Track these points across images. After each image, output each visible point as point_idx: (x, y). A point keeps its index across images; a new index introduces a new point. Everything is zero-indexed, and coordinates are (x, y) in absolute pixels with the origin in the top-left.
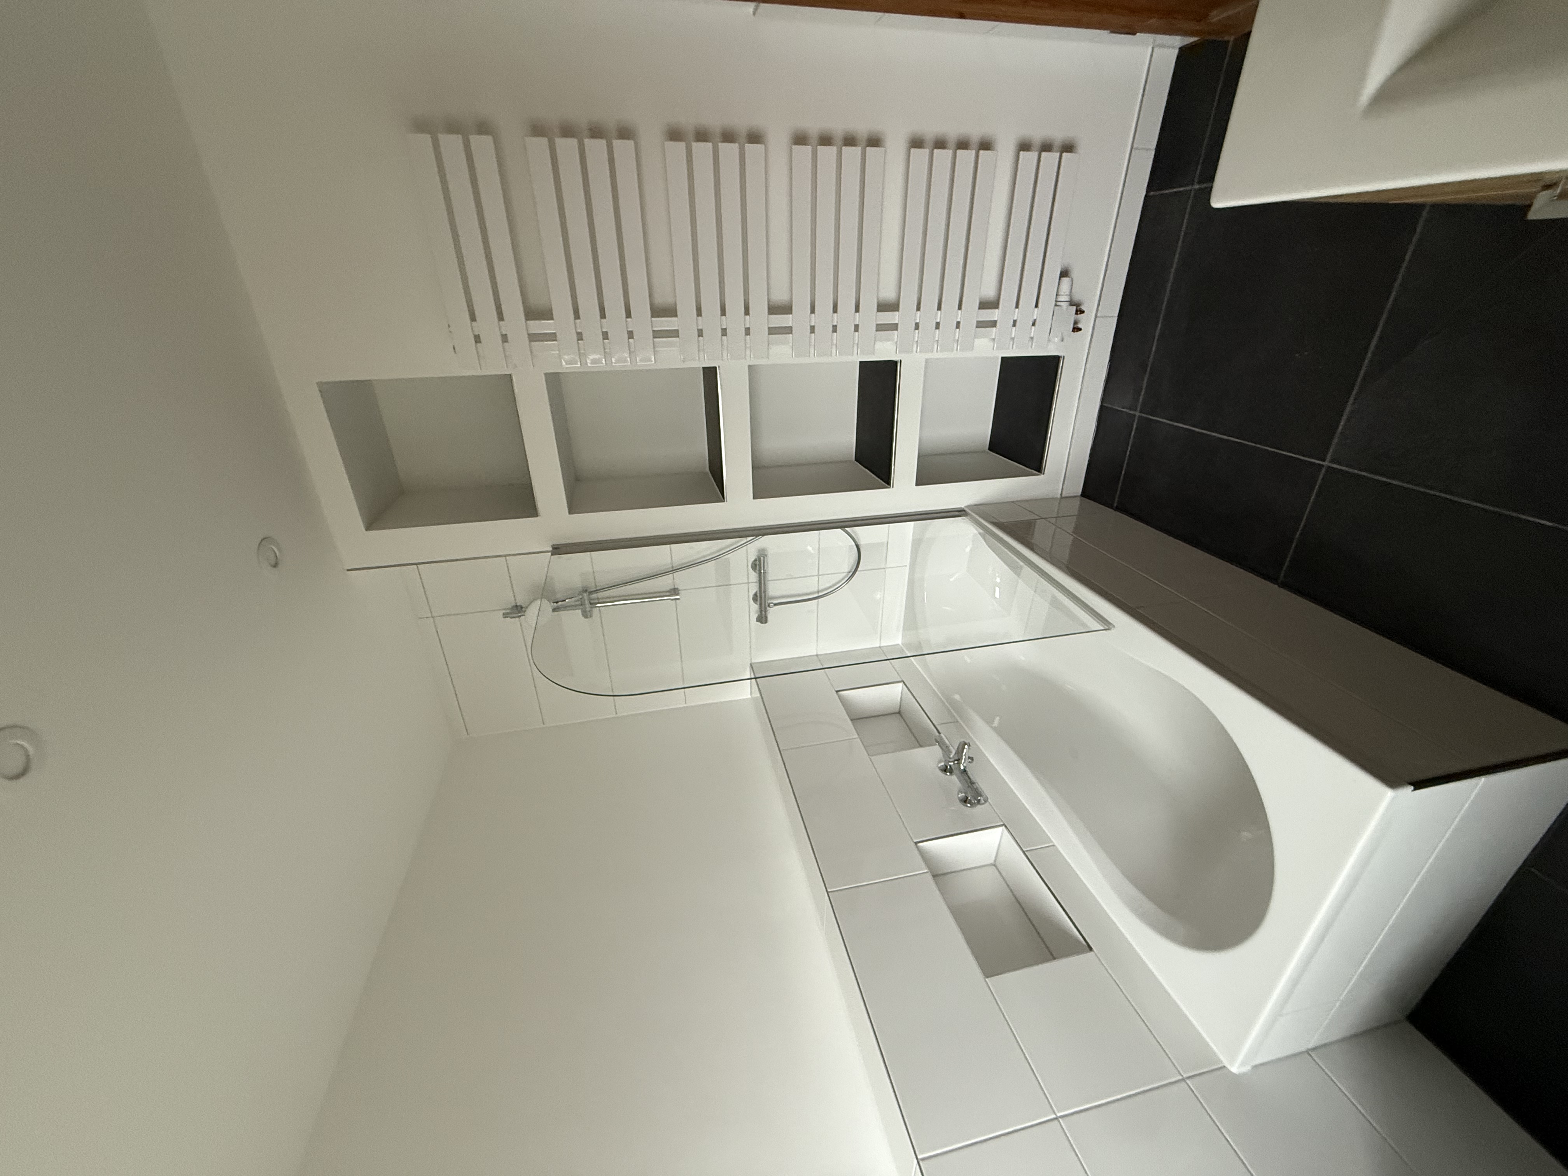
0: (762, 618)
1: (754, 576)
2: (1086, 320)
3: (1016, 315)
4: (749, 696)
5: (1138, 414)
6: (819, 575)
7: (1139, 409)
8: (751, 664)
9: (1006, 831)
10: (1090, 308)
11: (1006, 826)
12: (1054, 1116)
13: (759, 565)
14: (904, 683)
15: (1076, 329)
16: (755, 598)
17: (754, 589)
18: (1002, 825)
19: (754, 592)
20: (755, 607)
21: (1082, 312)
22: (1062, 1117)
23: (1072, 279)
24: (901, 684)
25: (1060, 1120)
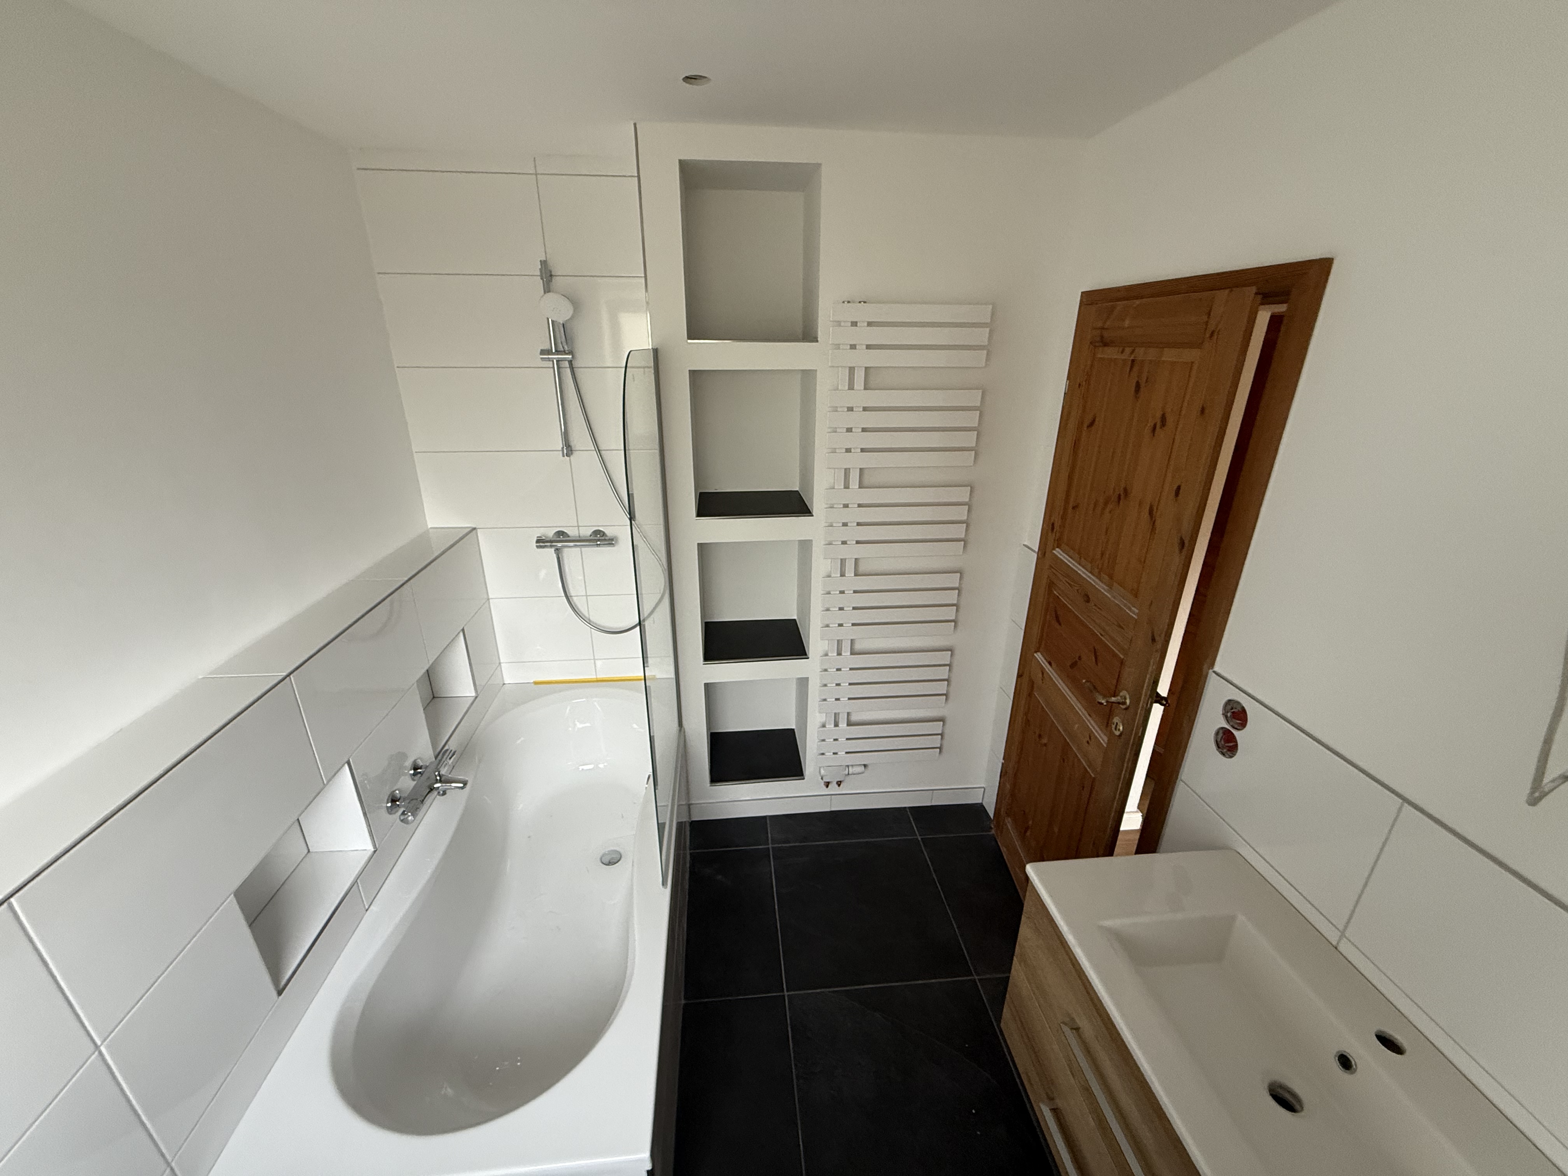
0: (541, 542)
1: (587, 532)
2: (833, 789)
3: (842, 740)
4: (429, 527)
5: (770, 846)
6: (587, 596)
7: (774, 846)
8: (474, 529)
9: (369, 853)
10: (843, 790)
11: (375, 852)
12: (99, 1042)
13: (600, 538)
14: (476, 697)
15: (827, 784)
16: (560, 533)
17: (572, 532)
18: (375, 846)
19: (569, 533)
20: (550, 533)
21: (839, 785)
22: (101, 1053)
23: (863, 773)
24: (474, 694)
25: (97, 1053)
